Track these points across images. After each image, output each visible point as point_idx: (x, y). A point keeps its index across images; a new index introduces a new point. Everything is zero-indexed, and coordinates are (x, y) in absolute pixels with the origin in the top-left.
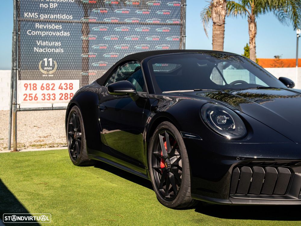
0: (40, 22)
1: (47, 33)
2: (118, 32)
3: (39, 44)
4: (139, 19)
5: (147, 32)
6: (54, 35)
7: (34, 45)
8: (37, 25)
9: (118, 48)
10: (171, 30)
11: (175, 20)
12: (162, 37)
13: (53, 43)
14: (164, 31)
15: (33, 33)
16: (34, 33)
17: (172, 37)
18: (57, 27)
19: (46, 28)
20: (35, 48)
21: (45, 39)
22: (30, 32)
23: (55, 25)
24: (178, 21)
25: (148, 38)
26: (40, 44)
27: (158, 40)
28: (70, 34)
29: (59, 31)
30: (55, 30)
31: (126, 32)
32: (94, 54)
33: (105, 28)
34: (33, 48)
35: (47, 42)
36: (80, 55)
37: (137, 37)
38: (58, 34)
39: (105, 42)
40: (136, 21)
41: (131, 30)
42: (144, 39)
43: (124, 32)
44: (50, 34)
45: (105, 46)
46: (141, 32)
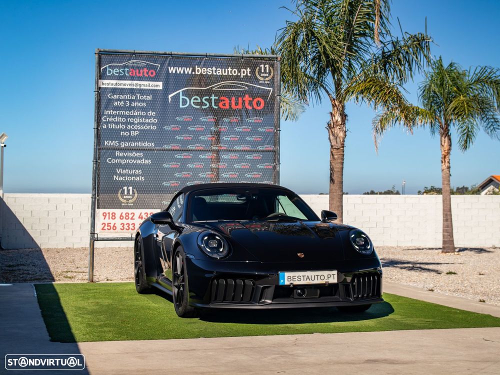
0: (121, 150)
1: (127, 161)
2: (203, 159)
3: (118, 173)
4: (226, 146)
5: (236, 159)
6: (135, 162)
7: (114, 173)
8: (118, 153)
9: (202, 176)
10: (263, 157)
11: (267, 146)
12: (253, 165)
13: (134, 171)
14: (255, 158)
15: (113, 161)
16: (115, 161)
17: (265, 164)
18: (137, 155)
19: (127, 156)
20: (115, 176)
21: (126, 167)
22: (110, 161)
23: (136, 153)
24: (271, 148)
25: (236, 166)
26: (120, 172)
27: (248, 168)
28: (151, 161)
29: (140, 158)
30: (136, 158)
31: (211, 159)
32: (176, 183)
33: (189, 155)
34: (113, 176)
35: (127, 170)
36: (162, 184)
37: (225, 165)
38: (139, 162)
39: (189, 170)
41: (217, 157)
42: (232, 167)
43: (209, 159)
44: (131, 161)
45: (189, 174)
46: (229, 159)
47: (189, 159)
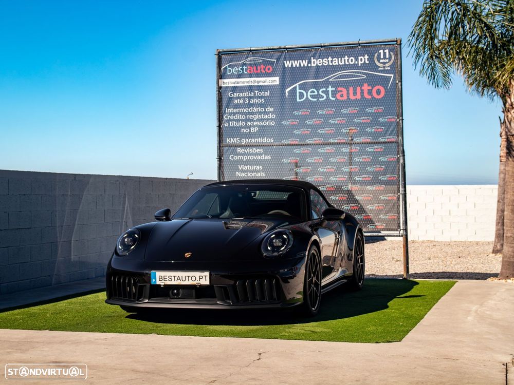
0: (241, 146)
1: (248, 157)
2: (322, 153)
3: (240, 169)
5: (356, 153)
6: (255, 159)
7: (236, 169)
8: (239, 150)
9: (322, 170)
10: (385, 149)
11: (389, 137)
12: (375, 157)
13: (255, 167)
14: (377, 150)
15: (235, 158)
16: (237, 158)
17: (387, 157)
18: (258, 151)
19: (248, 152)
20: (237, 173)
21: (247, 163)
22: (232, 157)
23: (256, 149)
24: (394, 139)
25: (357, 159)
26: (242, 169)
27: (370, 161)
28: (271, 157)
29: (260, 154)
30: (256, 154)
31: (331, 153)
33: (308, 150)
34: (235, 172)
35: (248, 166)
37: (344, 158)
38: (259, 158)
40: (342, 141)
41: (336, 150)
42: (353, 160)
43: (328, 153)
44: (252, 158)
47: (308, 153)
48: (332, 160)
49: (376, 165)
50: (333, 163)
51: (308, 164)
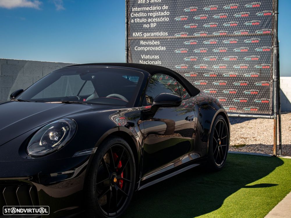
0: (144, 40)
1: (148, 48)
2: (206, 44)
3: (143, 58)
4: (226, 31)
5: (235, 44)
6: (154, 49)
7: (139, 58)
8: (142, 42)
9: (206, 59)
10: (260, 41)
11: (265, 30)
12: (251, 48)
13: (153, 56)
14: (253, 42)
15: (139, 49)
16: (140, 49)
17: (262, 48)
18: (156, 43)
19: (148, 44)
20: (140, 61)
21: (148, 53)
22: (137, 48)
23: (155, 41)
25: (236, 50)
26: (144, 58)
27: (247, 51)
28: (166, 48)
29: (158, 46)
30: (154, 46)
31: (214, 44)
32: (185, 66)
33: (195, 42)
34: (139, 60)
35: (149, 56)
36: (174, 67)
37: (225, 49)
38: (157, 49)
40: (223, 34)
41: (218, 42)
42: (232, 51)
43: (212, 44)
44: (151, 49)
45: (195, 58)
46: (229, 44)
47: (195, 45)
48: (215, 51)
49: (252, 55)
50: (216, 53)
51: (195, 54)
